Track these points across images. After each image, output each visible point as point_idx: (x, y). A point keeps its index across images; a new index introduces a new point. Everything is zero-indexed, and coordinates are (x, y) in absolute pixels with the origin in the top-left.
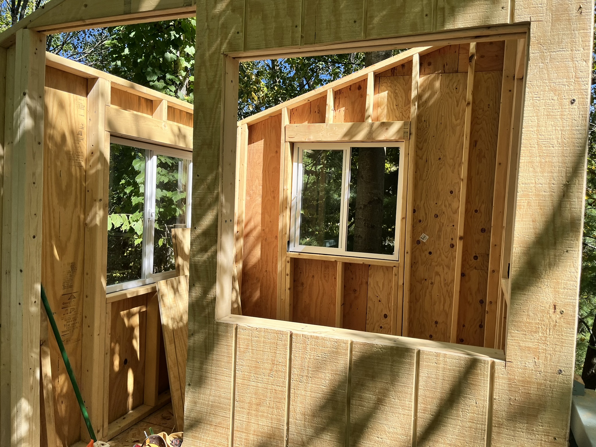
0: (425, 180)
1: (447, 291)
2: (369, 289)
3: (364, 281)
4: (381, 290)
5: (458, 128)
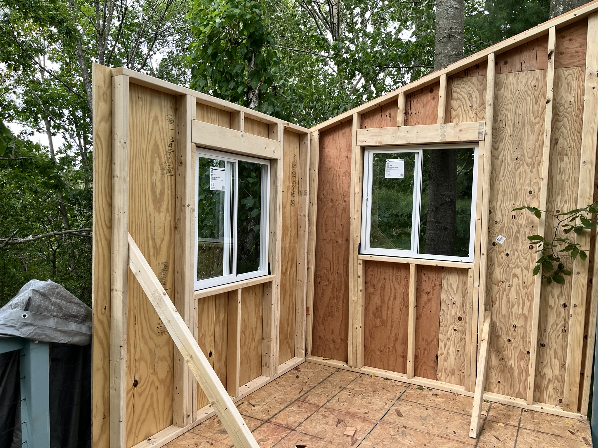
0: (501, 181)
1: (526, 294)
2: (443, 291)
3: (438, 283)
4: (455, 292)
5: (537, 126)
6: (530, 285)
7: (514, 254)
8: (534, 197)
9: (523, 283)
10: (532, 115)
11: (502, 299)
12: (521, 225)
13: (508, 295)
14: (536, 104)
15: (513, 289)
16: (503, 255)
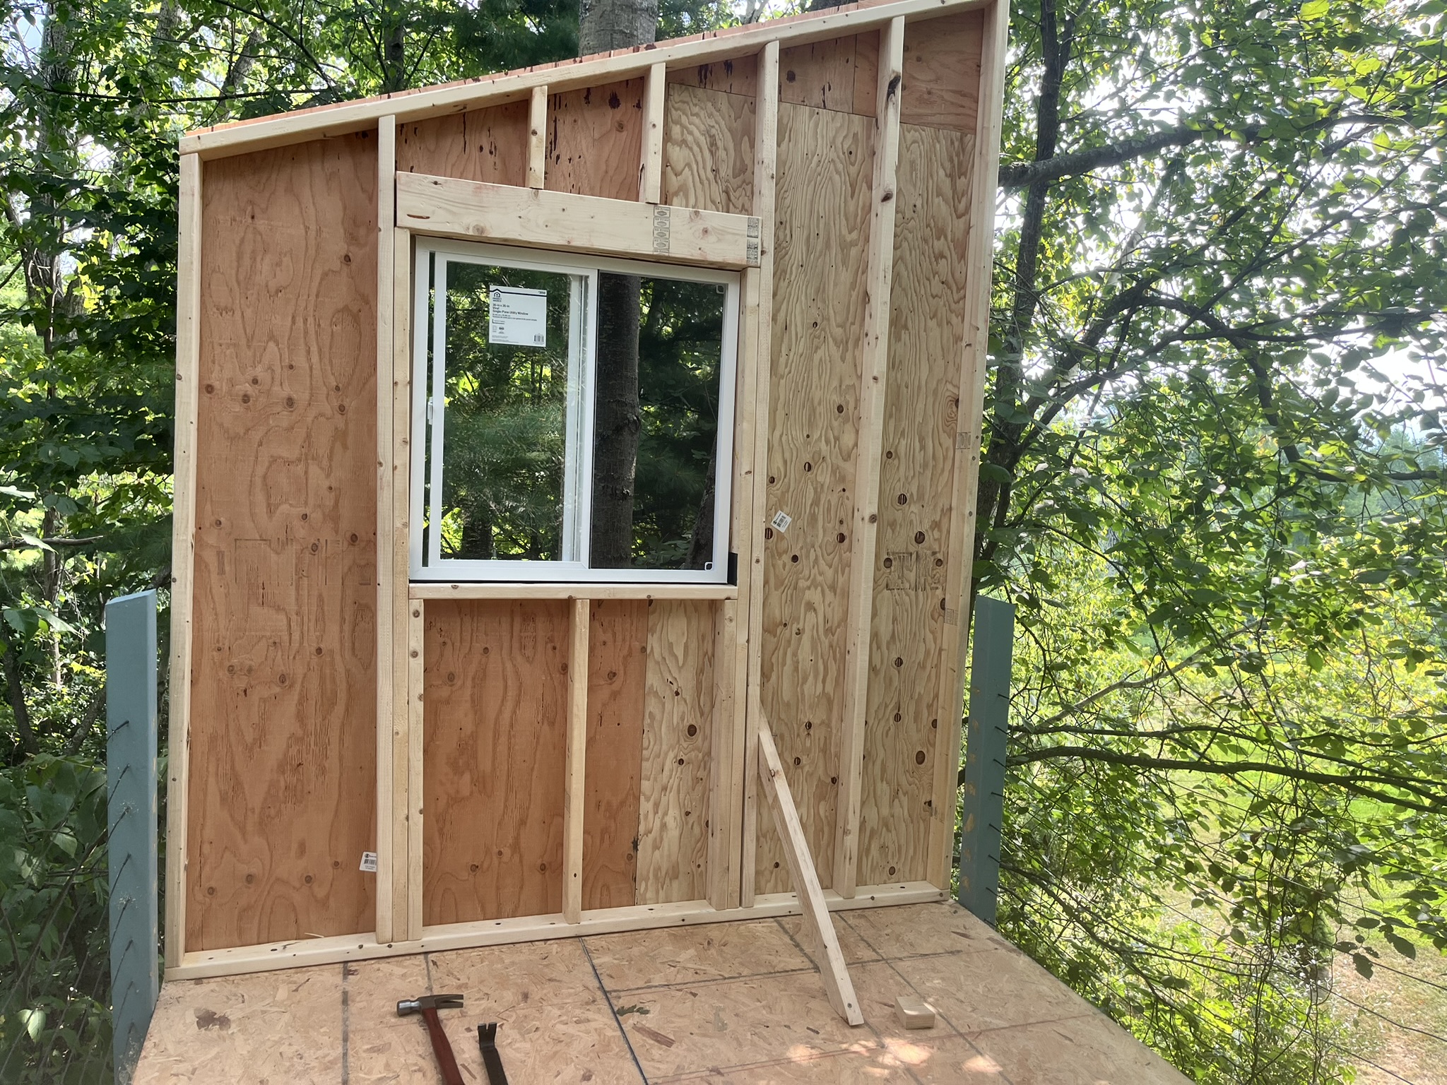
0: (782, 377)
1: (831, 646)
2: (651, 665)
3: (637, 645)
4: (681, 663)
5: (854, 252)
6: (838, 626)
7: (808, 557)
8: (846, 421)
9: (826, 621)
10: (844, 222)
11: (784, 664)
12: (822, 486)
13: (795, 654)
14: (852, 197)
15: (806, 638)
16: (787, 558)
